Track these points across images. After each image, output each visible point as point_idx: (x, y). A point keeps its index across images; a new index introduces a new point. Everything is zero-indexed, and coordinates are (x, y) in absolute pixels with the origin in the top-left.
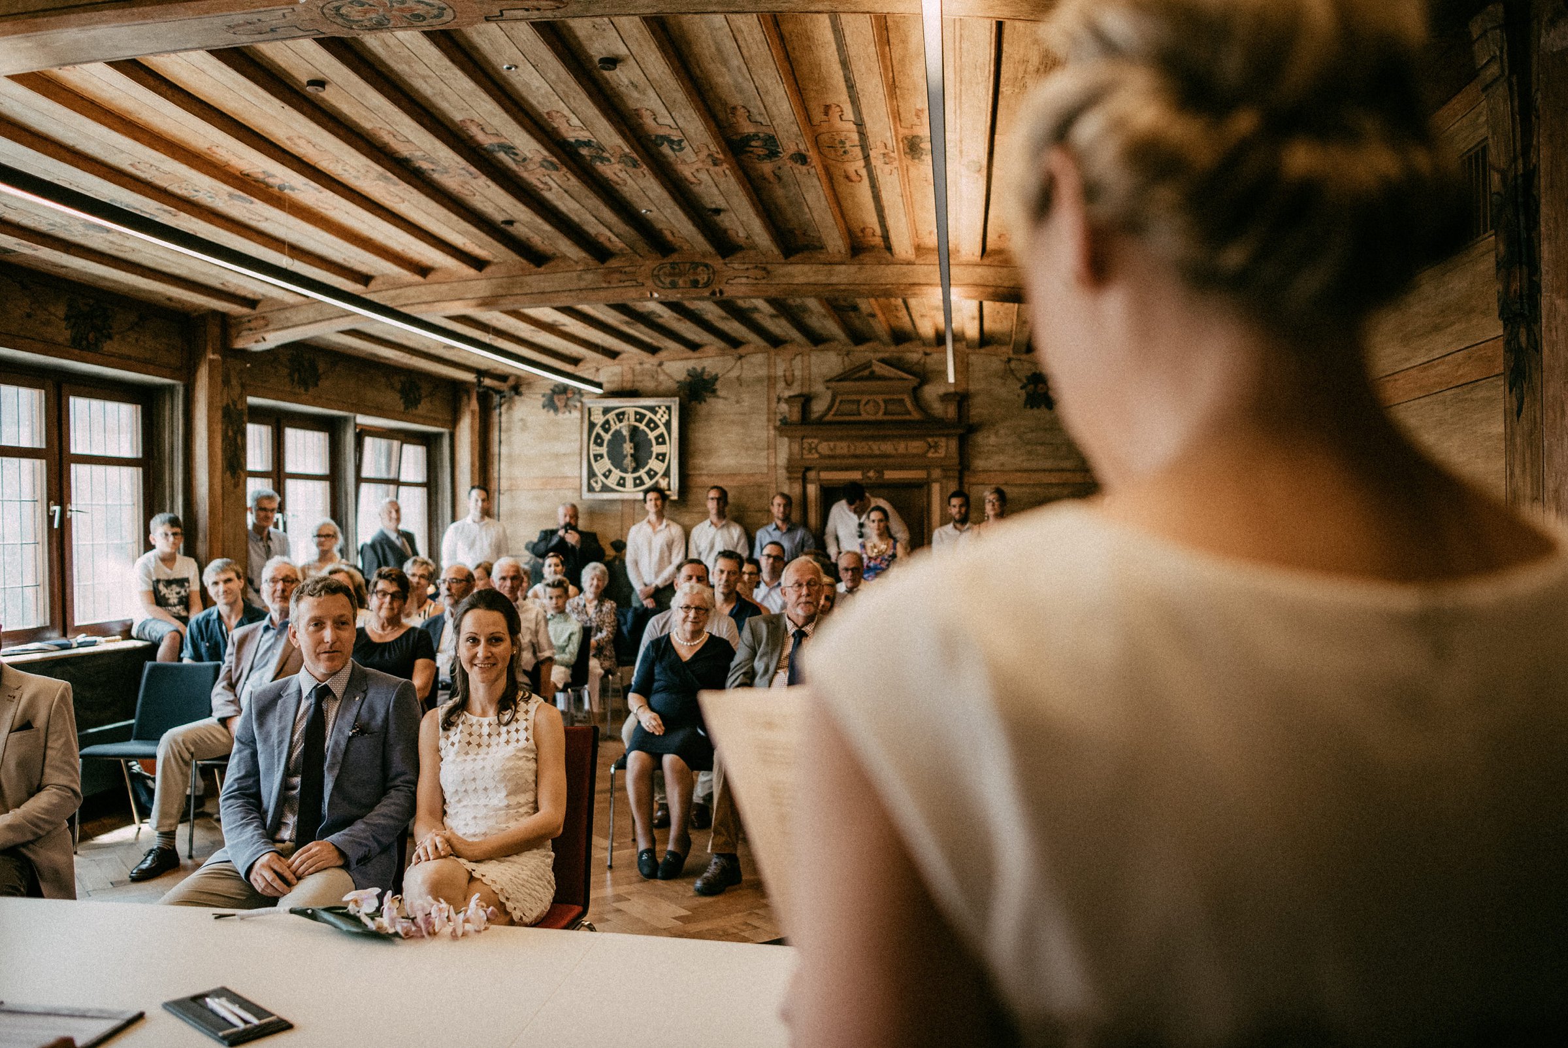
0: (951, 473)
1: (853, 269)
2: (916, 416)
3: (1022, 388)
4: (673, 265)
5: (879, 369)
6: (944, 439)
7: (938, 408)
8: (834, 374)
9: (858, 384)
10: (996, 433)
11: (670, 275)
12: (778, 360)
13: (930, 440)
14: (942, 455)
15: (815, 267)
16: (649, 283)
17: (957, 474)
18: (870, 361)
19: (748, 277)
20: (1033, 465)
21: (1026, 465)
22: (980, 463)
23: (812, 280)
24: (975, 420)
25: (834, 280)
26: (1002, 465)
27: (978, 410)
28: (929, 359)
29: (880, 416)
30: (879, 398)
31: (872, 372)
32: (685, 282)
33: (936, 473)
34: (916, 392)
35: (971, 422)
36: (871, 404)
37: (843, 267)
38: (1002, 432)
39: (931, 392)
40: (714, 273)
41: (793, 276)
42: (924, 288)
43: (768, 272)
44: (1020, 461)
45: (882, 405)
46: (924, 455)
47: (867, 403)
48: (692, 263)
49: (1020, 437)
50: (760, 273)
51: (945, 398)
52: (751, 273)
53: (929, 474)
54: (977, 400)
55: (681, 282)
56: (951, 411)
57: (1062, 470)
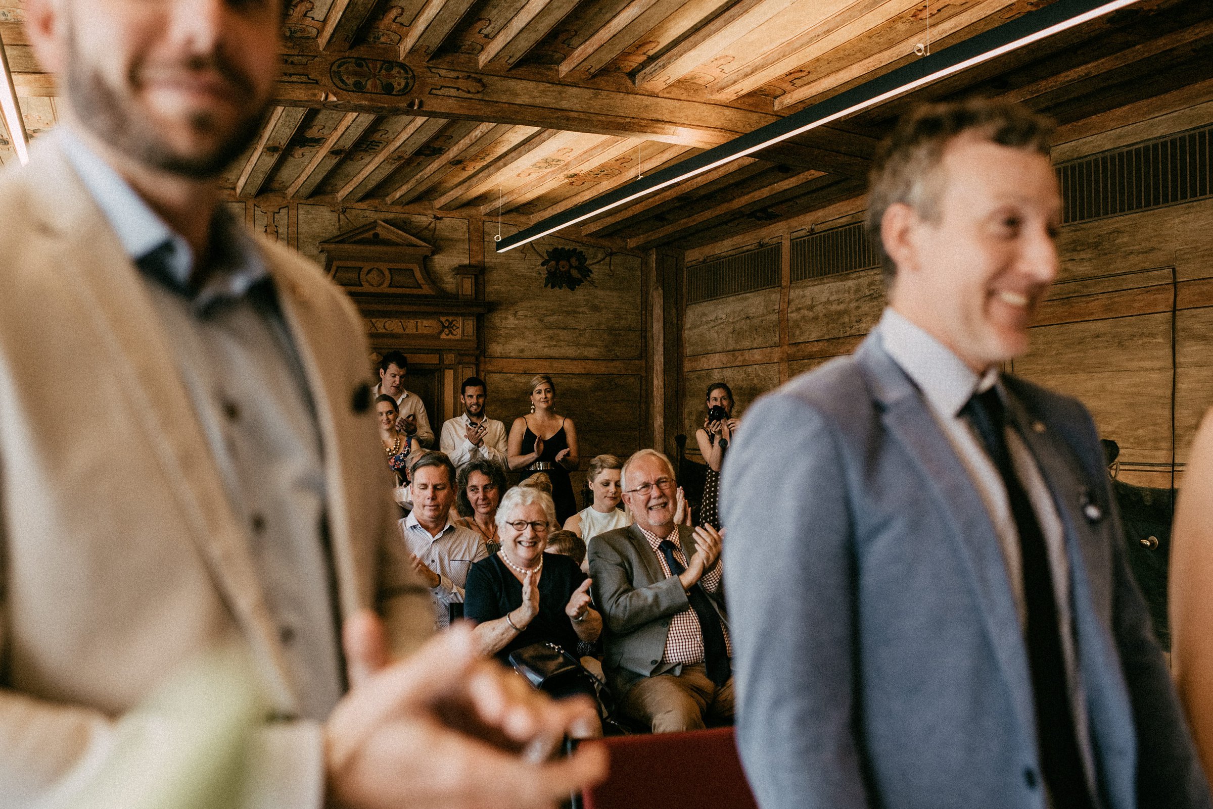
0: (466, 359)
1: (588, 93)
2: (426, 290)
3: (543, 264)
4: (359, 62)
5: (384, 231)
6: (460, 319)
7: (450, 283)
8: (327, 235)
9: (362, 247)
10: (515, 315)
11: (355, 74)
12: (258, 212)
13: (443, 319)
14: (459, 337)
15: (541, 86)
16: (326, 80)
17: (473, 359)
18: (375, 222)
19: (458, 89)
20: (553, 352)
21: (547, 352)
22: (496, 349)
23: (538, 101)
24: (492, 298)
25: (565, 104)
26: (522, 351)
27: (496, 287)
28: (439, 225)
29: (385, 288)
30: (384, 267)
31: (376, 235)
32: (375, 86)
33: (450, 358)
34: (426, 262)
35: (487, 299)
36: (374, 272)
37: (574, 90)
38: (520, 313)
39: (444, 262)
40: (414, 77)
41: (516, 95)
42: (667, 126)
43: (484, 86)
44: (541, 347)
45: (387, 273)
46: (437, 337)
47: (369, 272)
48: (385, 62)
49: (541, 321)
50: (473, 86)
51: (461, 270)
52: (461, 83)
53: (441, 359)
54: (495, 276)
55: (369, 85)
56: (468, 286)
57: (586, 359)
